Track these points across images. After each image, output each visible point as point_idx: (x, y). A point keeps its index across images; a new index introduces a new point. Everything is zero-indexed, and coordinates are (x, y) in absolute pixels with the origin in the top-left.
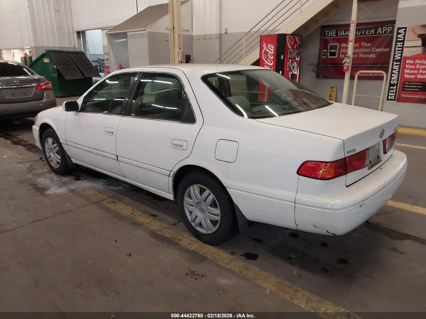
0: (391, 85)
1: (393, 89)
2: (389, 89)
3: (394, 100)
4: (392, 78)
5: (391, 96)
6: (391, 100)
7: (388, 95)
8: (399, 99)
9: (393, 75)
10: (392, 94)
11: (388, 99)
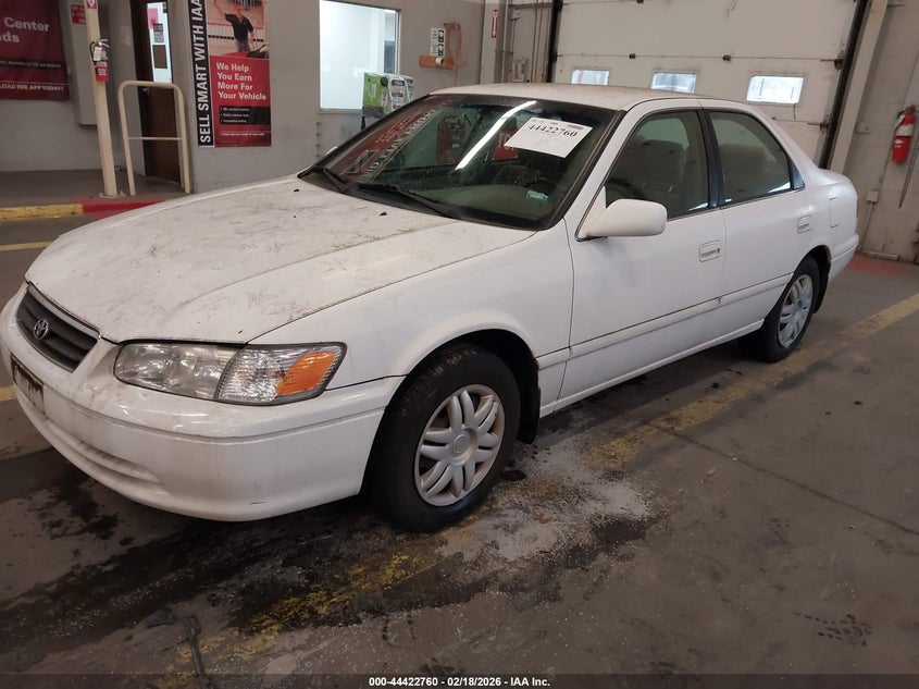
0: (200, 114)
1: (205, 122)
2: (199, 122)
3: (211, 143)
4: (200, 100)
5: (205, 135)
6: (206, 143)
7: (199, 135)
8: (219, 142)
9: (199, 93)
10: (205, 132)
11: (200, 143)
